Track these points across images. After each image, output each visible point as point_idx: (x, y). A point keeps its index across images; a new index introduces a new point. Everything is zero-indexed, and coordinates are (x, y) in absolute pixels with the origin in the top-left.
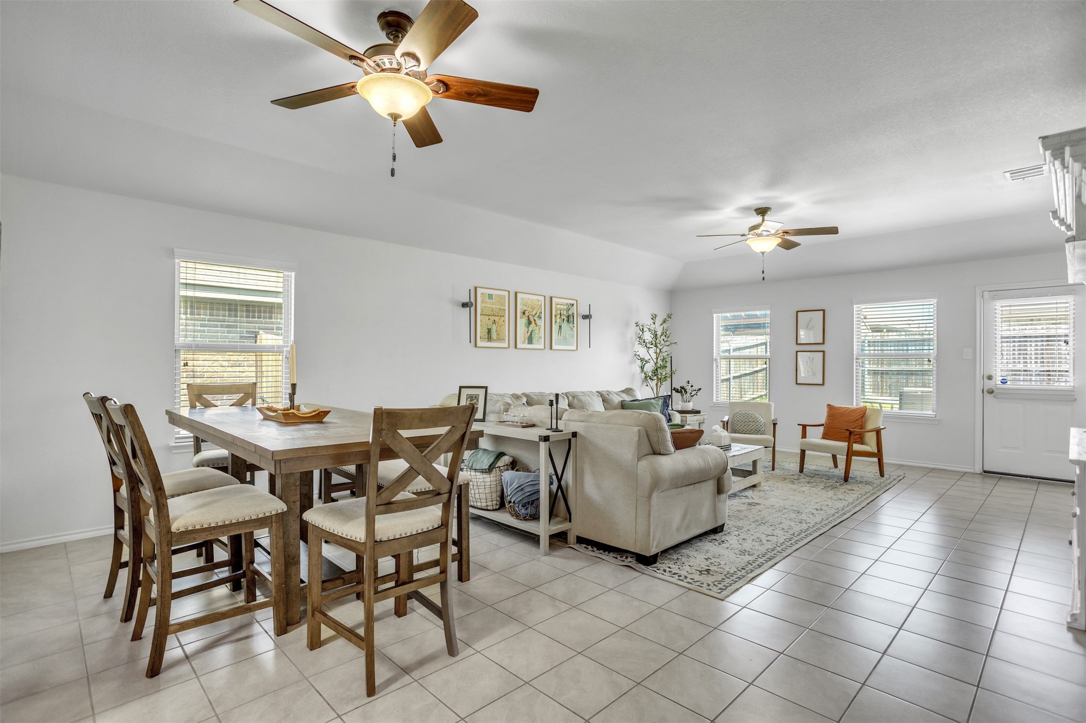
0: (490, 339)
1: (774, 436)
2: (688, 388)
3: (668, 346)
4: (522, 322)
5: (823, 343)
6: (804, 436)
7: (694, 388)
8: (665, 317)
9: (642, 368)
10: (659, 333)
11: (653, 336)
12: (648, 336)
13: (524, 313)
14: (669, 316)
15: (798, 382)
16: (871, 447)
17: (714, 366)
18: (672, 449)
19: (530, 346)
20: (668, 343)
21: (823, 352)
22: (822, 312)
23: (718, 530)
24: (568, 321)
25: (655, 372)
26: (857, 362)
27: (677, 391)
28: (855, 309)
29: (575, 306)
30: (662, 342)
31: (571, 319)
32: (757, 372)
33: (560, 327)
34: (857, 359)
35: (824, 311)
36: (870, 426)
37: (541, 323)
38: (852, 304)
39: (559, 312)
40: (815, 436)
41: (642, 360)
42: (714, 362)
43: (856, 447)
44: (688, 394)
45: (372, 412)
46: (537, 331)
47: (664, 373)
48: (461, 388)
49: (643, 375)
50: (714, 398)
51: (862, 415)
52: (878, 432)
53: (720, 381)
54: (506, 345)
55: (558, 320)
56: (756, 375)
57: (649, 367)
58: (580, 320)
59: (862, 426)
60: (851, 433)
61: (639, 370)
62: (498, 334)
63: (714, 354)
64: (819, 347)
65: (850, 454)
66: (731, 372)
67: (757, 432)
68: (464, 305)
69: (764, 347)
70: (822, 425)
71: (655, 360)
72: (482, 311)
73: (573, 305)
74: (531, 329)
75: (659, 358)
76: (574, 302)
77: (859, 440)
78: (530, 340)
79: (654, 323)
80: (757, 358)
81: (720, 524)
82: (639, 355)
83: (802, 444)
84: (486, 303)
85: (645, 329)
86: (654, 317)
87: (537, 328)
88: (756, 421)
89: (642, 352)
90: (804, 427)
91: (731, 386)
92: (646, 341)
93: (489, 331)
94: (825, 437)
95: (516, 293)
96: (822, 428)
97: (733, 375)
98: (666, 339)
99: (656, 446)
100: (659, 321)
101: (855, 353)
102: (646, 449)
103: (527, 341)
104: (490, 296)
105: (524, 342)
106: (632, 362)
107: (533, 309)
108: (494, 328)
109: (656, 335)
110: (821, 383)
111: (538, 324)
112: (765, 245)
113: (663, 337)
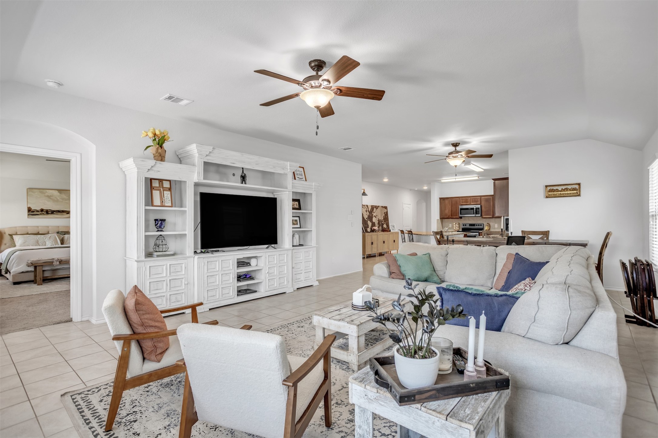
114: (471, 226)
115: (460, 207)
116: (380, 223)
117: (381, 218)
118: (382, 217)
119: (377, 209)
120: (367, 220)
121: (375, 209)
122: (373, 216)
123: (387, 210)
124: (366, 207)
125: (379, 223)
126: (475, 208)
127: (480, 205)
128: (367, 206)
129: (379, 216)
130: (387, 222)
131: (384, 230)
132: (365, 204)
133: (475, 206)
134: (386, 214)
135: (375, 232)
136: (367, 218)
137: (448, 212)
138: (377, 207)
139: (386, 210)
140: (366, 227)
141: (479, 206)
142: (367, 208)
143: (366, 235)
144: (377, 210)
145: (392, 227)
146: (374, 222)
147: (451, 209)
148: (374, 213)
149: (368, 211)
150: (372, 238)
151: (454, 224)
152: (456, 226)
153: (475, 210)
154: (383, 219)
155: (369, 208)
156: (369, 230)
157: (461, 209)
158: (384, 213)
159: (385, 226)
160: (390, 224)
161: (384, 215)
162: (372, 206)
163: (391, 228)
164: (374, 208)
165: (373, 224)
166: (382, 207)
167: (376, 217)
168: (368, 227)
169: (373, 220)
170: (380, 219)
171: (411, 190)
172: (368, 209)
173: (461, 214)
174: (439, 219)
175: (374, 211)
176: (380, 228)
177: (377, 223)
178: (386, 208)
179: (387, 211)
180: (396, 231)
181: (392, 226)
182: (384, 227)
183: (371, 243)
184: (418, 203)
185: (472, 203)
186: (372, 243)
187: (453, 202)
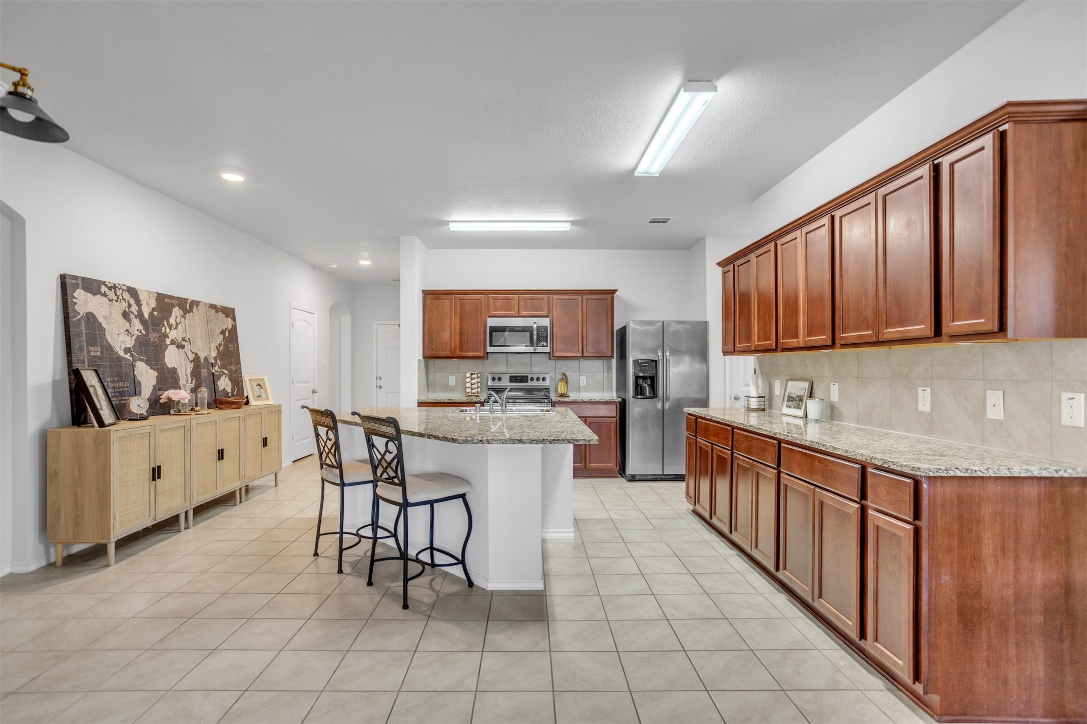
114: (516, 381)
115: (492, 322)
116: (204, 373)
117: (209, 351)
118: (213, 346)
119: (186, 312)
120: (128, 356)
121: (176, 312)
122: (168, 341)
123: (234, 320)
124: (127, 296)
125: (196, 374)
126: (535, 326)
127: (548, 319)
128: (133, 292)
129: (200, 345)
130: (233, 368)
131: (218, 402)
132: (116, 282)
133: (535, 319)
134: (231, 337)
135: (178, 413)
136: (127, 350)
137: (447, 336)
138: (187, 306)
139: (230, 320)
140: (122, 394)
141: (545, 322)
142: (132, 301)
143: (114, 436)
144: (187, 316)
145: (256, 388)
146: (170, 366)
147: (461, 328)
148: (170, 327)
149: (140, 315)
150: (152, 448)
151: (468, 375)
152: (473, 381)
153: (535, 332)
154: (214, 354)
155: (144, 303)
156: (138, 405)
157: (494, 330)
158: (223, 332)
159: (224, 384)
160: (246, 377)
161: (219, 339)
162: (160, 297)
163: (248, 391)
164: (173, 306)
165: (168, 378)
166: (212, 306)
167: (183, 347)
168: (136, 393)
169: (167, 360)
170: (202, 355)
171: (314, 267)
172: (134, 308)
173: (491, 345)
174: (421, 358)
175: (172, 320)
176: (204, 393)
177: (189, 371)
178: (229, 313)
179: (234, 327)
180: (271, 402)
181: (255, 384)
182: (221, 388)
183: (148, 474)
184: (334, 311)
185: (524, 313)
186: (156, 473)
187: (467, 306)
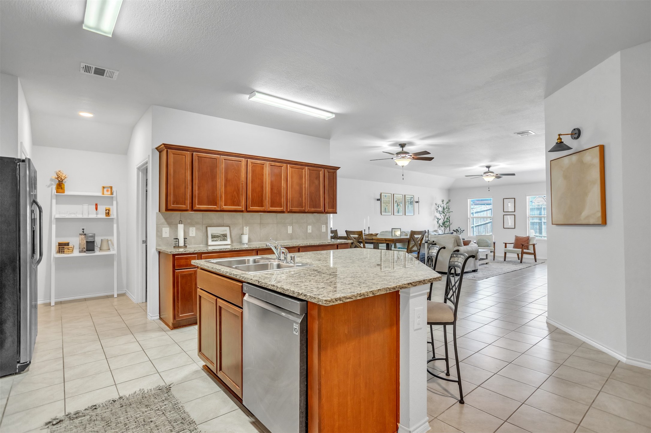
0: (386, 212)
1: (494, 247)
2: (459, 230)
3: (449, 213)
4: (395, 205)
5: (515, 212)
6: (506, 247)
7: (461, 230)
8: (448, 201)
9: (438, 222)
10: (445, 208)
11: (442, 209)
12: (440, 209)
13: (396, 202)
14: (449, 201)
15: (504, 227)
16: (531, 251)
17: (469, 221)
18: (463, 245)
19: (398, 214)
20: (449, 212)
21: (515, 215)
22: (514, 199)
23: (476, 271)
24: (411, 204)
25: (444, 224)
26: (528, 219)
27: (455, 231)
28: (527, 198)
29: (413, 198)
30: (447, 211)
31: (412, 203)
32: (487, 223)
33: (408, 206)
34: (528, 218)
35: (515, 198)
36: (531, 243)
37: (401, 205)
38: (526, 196)
39: (408, 201)
40: (510, 247)
41: (438, 219)
42: (468, 220)
43: (525, 251)
44: (459, 232)
45: (410, 231)
46: (400, 208)
47: (447, 224)
48: (392, 229)
49: (438, 225)
50: (469, 234)
51: (528, 239)
52: (534, 245)
53: (471, 227)
54: (390, 214)
55: (407, 204)
56: (486, 225)
57: (441, 222)
58: (415, 203)
59: (528, 243)
60: (523, 245)
61: (437, 223)
62: (388, 210)
63: (468, 216)
64: (513, 214)
65: (523, 253)
66: (474, 223)
67: (488, 246)
68: (378, 200)
69: (491, 210)
70: (513, 243)
71: (444, 219)
72: (383, 201)
73: (412, 197)
74: (398, 207)
75: (445, 218)
76: (413, 196)
77: (526, 248)
78: (398, 212)
79: (443, 204)
80: (487, 218)
81: (476, 269)
82: (437, 217)
83: (505, 250)
84: (384, 199)
85: (439, 206)
86: (443, 201)
87: (400, 207)
88: (487, 242)
89: (438, 215)
90: (506, 244)
91: (474, 231)
92: (440, 211)
93: (385, 209)
94: (514, 247)
95: (394, 194)
96: (513, 244)
97: (475, 225)
98: (448, 210)
99: (459, 244)
100: (445, 203)
101: (527, 215)
102: (456, 245)
103: (397, 212)
104: (386, 196)
105: (396, 213)
106: (434, 219)
107: (399, 200)
108: (387, 208)
109: (444, 208)
110: (514, 228)
111: (401, 206)
112: (490, 179)
113: (447, 209)
